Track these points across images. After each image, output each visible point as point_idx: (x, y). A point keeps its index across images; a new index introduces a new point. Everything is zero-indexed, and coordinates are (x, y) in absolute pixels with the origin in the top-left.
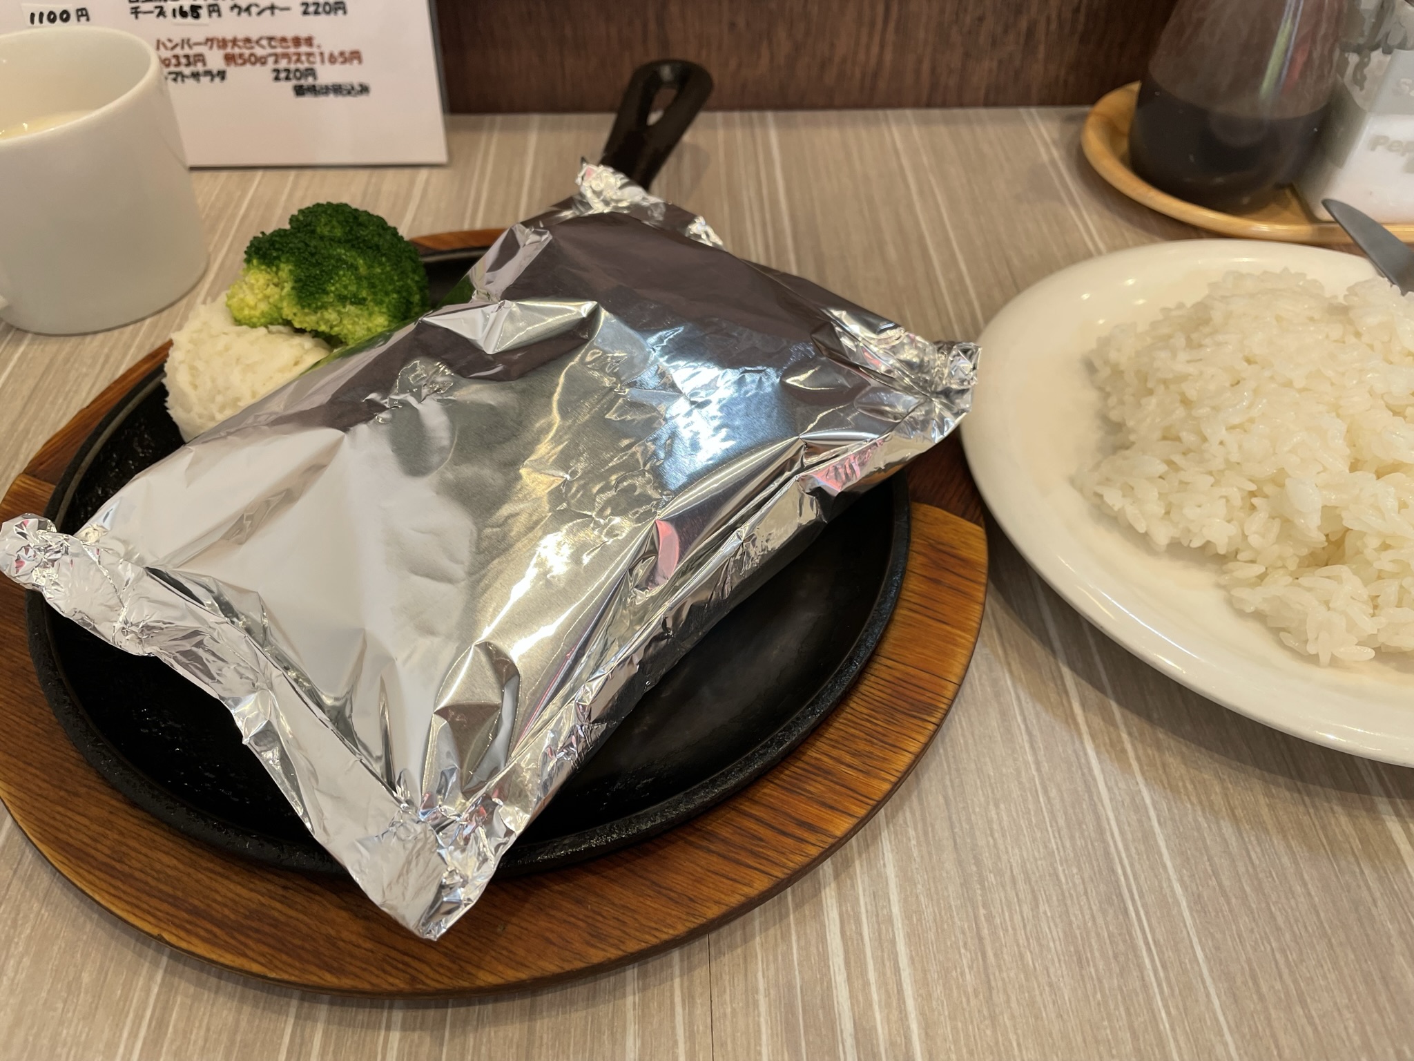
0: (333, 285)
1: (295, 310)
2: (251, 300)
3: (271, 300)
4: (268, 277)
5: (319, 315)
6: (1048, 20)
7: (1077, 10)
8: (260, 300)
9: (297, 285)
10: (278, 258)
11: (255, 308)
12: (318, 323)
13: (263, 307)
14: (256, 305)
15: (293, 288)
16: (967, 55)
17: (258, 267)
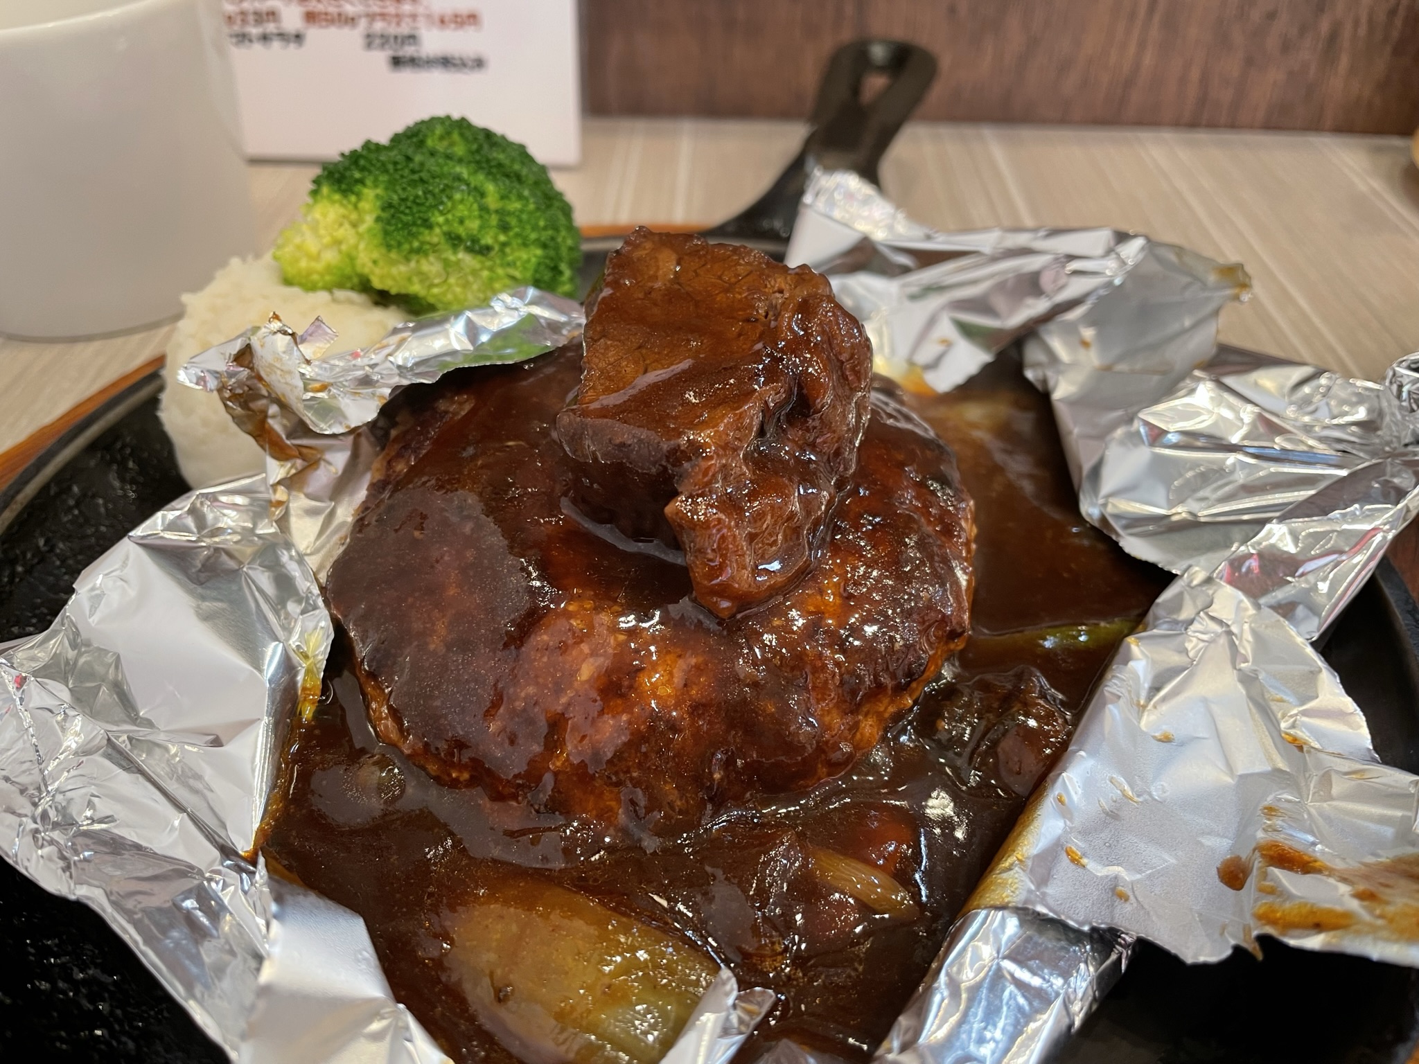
0: (442, 213)
1: (375, 255)
2: (312, 245)
3: (344, 247)
4: (342, 211)
5: (413, 264)
6: (1356, 23)
7: (1392, 13)
8: (327, 247)
9: (385, 215)
10: (361, 182)
11: (317, 258)
12: (409, 280)
13: (330, 257)
14: (319, 253)
15: (378, 219)
16: (1249, 62)
17: (329, 198)
